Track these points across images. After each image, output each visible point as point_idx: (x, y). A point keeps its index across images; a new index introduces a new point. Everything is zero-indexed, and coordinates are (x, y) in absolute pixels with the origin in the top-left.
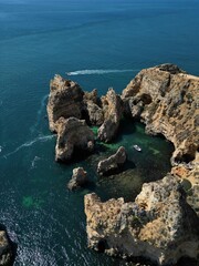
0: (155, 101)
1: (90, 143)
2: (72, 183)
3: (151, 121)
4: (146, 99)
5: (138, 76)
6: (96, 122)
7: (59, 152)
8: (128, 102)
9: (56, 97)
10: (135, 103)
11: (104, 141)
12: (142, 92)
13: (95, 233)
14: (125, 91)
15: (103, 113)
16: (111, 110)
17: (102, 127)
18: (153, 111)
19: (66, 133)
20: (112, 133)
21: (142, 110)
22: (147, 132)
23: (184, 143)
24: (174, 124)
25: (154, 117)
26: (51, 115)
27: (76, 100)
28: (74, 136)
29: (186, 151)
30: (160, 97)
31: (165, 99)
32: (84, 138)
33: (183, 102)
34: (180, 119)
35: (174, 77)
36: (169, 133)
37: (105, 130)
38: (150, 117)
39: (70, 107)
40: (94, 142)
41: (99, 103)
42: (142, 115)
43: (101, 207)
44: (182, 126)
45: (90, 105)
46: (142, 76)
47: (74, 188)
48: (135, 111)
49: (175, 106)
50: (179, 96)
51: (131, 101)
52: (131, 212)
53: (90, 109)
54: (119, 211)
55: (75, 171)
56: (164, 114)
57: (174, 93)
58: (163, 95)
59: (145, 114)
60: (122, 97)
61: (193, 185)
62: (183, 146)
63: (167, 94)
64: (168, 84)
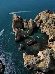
1: (25, 36)
2: (20, 48)
3: (43, 29)
4: (42, 22)
5: (39, 14)
6: (26, 29)
7: (16, 39)
8: (36, 23)
9: (14, 21)
11: (29, 35)
13: (26, 64)
14: (35, 19)
15: (29, 26)
16: (31, 25)
17: (28, 31)
18: (43, 26)
19: (17, 33)
20: (31, 33)
21: (40, 25)
22: (41, 32)
23: (52, 36)
24: (49, 30)
25: (44, 28)
26: (13, 27)
27: (20, 22)
28: (20, 34)
29: (52, 39)
30: (46, 22)
32: (23, 34)
33: (53, 23)
34: (51, 29)
35: (50, 15)
36: (48, 33)
37: (29, 32)
38: (42, 27)
39: (19, 25)
40: (26, 35)
41: (27, 23)
42: (40, 27)
43: (28, 58)
44: (52, 31)
45: (25, 24)
47: (20, 50)
48: (38, 25)
49: (50, 25)
50: (52, 21)
51: (37, 22)
52: (36, 60)
53: (25, 25)
54: (33, 59)
55: (20, 45)
56: (47, 27)
57: (50, 20)
59: (41, 27)
60: (34, 21)
61: (54, 51)
62: (52, 37)
63: (48, 21)
64: (48, 17)
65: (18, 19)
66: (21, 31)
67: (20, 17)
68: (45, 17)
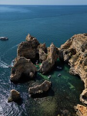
0: (77, 54)
3: (74, 66)
4: (73, 52)
8: (62, 52)
10: (66, 53)
11: (42, 73)
12: (71, 47)
15: (46, 56)
17: (41, 65)
18: (76, 60)
21: (70, 58)
22: (70, 72)
25: (76, 63)
30: (81, 52)
31: (83, 54)
37: (43, 67)
38: (73, 63)
42: (69, 61)
46: (73, 38)
48: (65, 58)
51: (64, 52)
56: (81, 63)
58: (83, 51)
59: (71, 61)
60: (59, 49)
65: (30, 42)
66: (25, 63)
67: (35, 40)
68: (80, 44)
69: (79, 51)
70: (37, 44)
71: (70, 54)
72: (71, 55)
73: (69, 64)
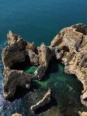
3: (68, 65)
8: (54, 50)
9: (6, 51)
10: (59, 51)
12: (63, 44)
14: (53, 42)
15: (38, 58)
18: (70, 59)
20: (43, 74)
21: (63, 56)
22: (66, 71)
38: (68, 62)
42: (63, 59)
46: (64, 33)
48: (58, 56)
51: (56, 50)
53: (30, 56)
59: (65, 60)
60: (50, 47)
65: (16, 44)
67: (21, 40)
69: (72, 49)
70: (24, 44)
71: (62, 52)
72: (64, 52)
73: (62, 62)
